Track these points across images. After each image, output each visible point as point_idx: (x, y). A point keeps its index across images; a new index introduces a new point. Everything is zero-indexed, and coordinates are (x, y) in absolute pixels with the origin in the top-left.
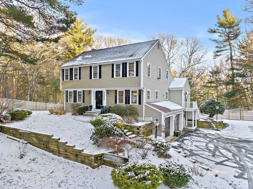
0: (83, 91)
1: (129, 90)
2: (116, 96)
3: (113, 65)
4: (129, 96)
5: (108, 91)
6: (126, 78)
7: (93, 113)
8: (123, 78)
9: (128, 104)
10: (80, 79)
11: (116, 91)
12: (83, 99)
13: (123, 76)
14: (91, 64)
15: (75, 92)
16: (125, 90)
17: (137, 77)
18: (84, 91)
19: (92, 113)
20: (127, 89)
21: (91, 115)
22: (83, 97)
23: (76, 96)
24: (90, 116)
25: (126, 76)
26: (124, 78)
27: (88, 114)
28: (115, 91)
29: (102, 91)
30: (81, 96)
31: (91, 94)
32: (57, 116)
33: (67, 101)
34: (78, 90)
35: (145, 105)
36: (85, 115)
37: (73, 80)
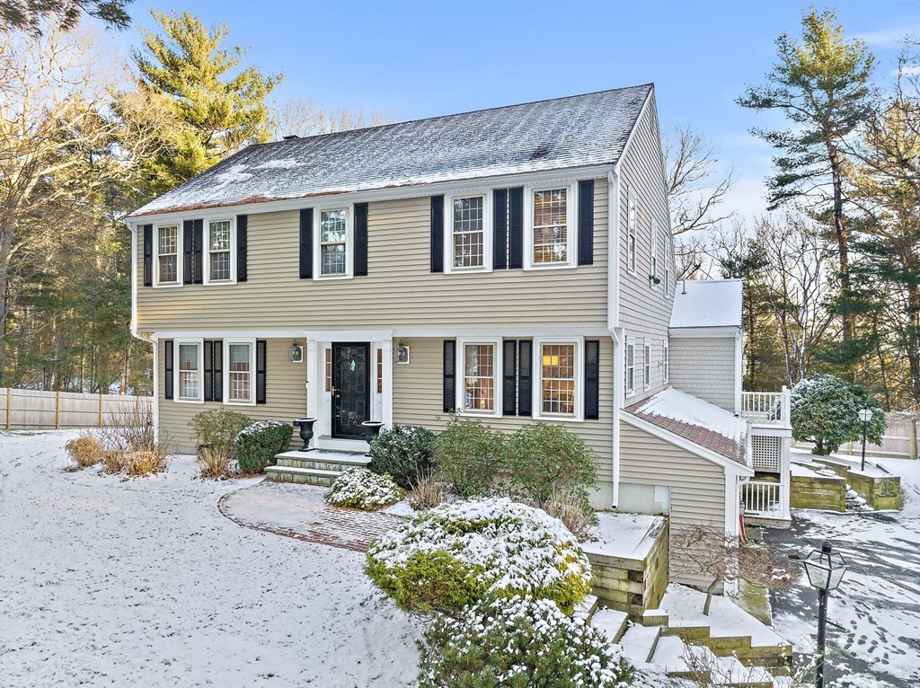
0: (258, 342)
1: (530, 342)
2: (449, 372)
3: (437, 202)
4: (525, 373)
5: (401, 345)
6: (516, 273)
7: (323, 465)
8: (500, 273)
9: (521, 414)
10: (242, 277)
11: (450, 344)
12: (261, 384)
13: (499, 264)
14: (308, 196)
15: (213, 347)
16: (505, 342)
17: (586, 269)
18: (262, 344)
19: (317, 465)
20: (517, 333)
21: (314, 475)
22: (262, 375)
23: (221, 371)
24: (306, 482)
25: (517, 263)
26: (508, 273)
27: (293, 473)
28: (445, 342)
29: (367, 345)
30: (245, 366)
31: (305, 360)
32: (113, 479)
33: (169, 396)
34: (230, 337)
35: (623, 423)
36: (274, 475)
37: (206, 282)
